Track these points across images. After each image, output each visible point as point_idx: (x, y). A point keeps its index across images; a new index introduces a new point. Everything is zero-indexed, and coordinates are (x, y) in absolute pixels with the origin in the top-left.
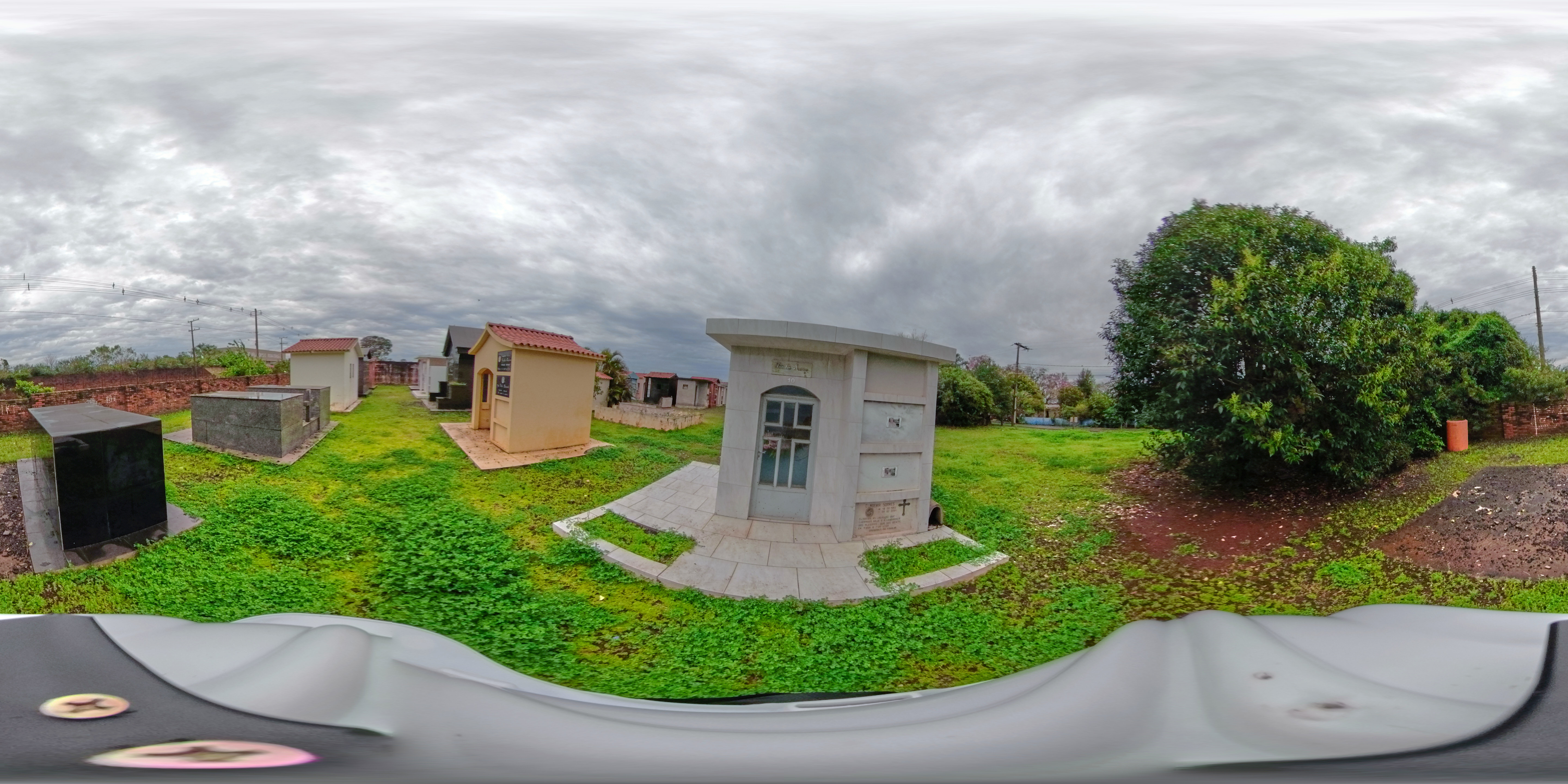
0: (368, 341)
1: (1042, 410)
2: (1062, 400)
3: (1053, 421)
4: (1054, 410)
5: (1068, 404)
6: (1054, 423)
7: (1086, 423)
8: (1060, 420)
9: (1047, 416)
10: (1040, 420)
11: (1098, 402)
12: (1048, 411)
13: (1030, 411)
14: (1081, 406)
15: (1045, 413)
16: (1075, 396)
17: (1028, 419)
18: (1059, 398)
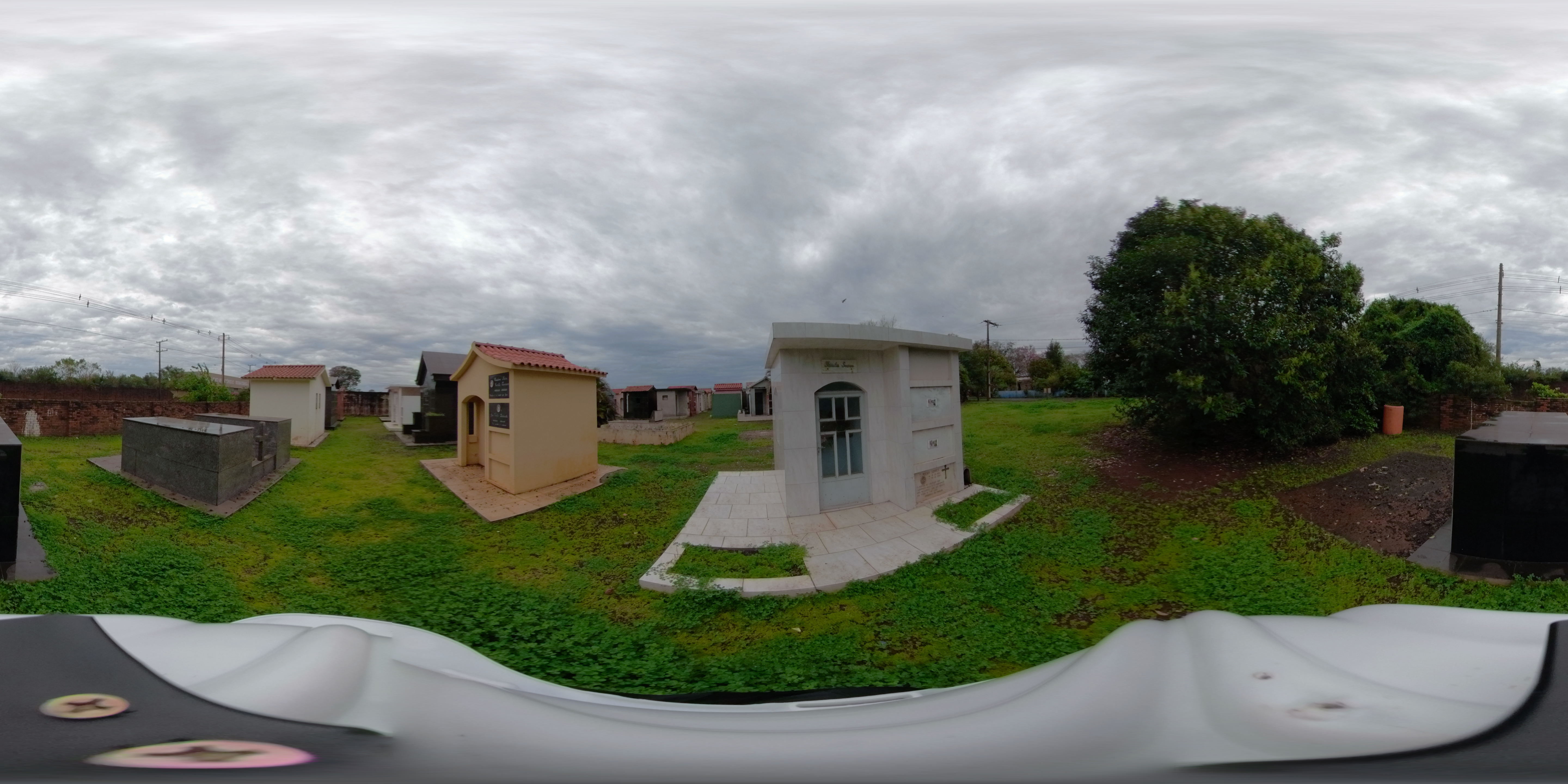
0: (336, 372)
1: (1014, 383)
2: (1032, 373)
3: (1026, 393)
4: (1026, 382)
5: (1039, 376)
6: (1027, 395)
7: (1059, 394)
8: (1032, 392)
9: (1019, 389)
10: (1013, 393)
11: (1069, 374)
12: (1019, 384)
13: (1002, 385)
14: (1053, 378)
15: (1017, 387)
16: (1045, 368)
17: (1001, 393)
18: (1029, 371)
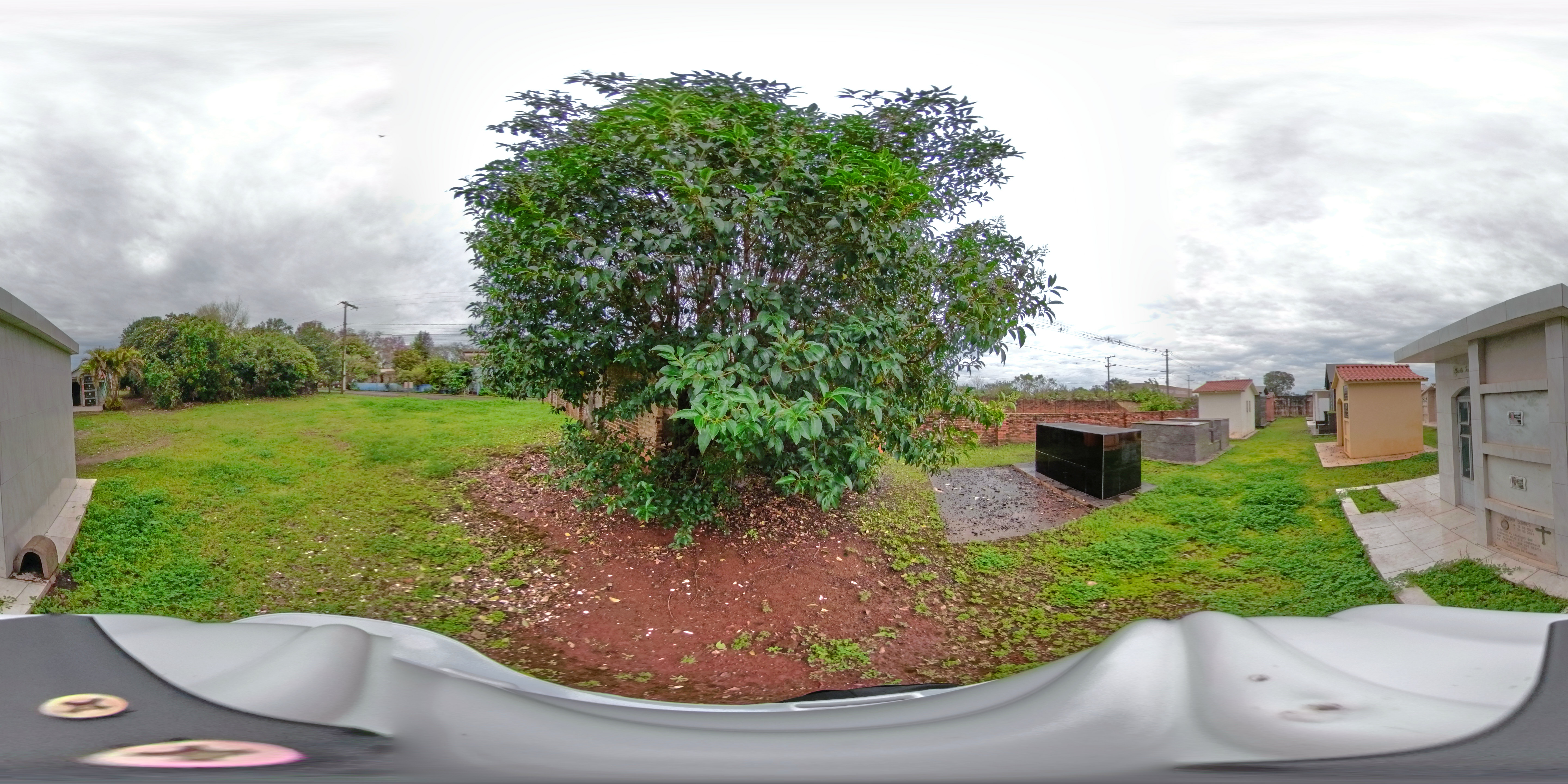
1: (376, 375)
2: (396, 364)
3: (387, 386)
4: (389, 374)
5: (403, 367)
6: (388, 389)
7: (422, 389)
8: (394, 386)
9: (382, 381)
10: (373, 385)
11: (437, 366)
12: (382, 376)
13: (362, 376)
14: (418, 370)
15: (379, 378)
16: (410, 359)
17: (360, 385)
18: (393, 362)
